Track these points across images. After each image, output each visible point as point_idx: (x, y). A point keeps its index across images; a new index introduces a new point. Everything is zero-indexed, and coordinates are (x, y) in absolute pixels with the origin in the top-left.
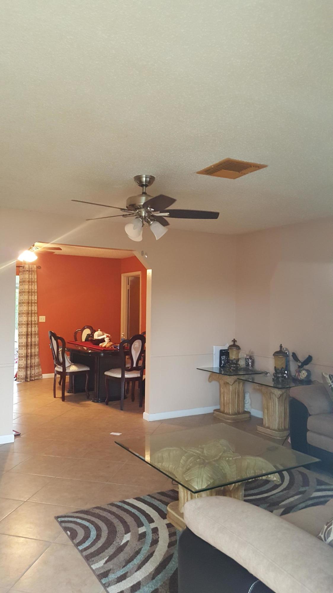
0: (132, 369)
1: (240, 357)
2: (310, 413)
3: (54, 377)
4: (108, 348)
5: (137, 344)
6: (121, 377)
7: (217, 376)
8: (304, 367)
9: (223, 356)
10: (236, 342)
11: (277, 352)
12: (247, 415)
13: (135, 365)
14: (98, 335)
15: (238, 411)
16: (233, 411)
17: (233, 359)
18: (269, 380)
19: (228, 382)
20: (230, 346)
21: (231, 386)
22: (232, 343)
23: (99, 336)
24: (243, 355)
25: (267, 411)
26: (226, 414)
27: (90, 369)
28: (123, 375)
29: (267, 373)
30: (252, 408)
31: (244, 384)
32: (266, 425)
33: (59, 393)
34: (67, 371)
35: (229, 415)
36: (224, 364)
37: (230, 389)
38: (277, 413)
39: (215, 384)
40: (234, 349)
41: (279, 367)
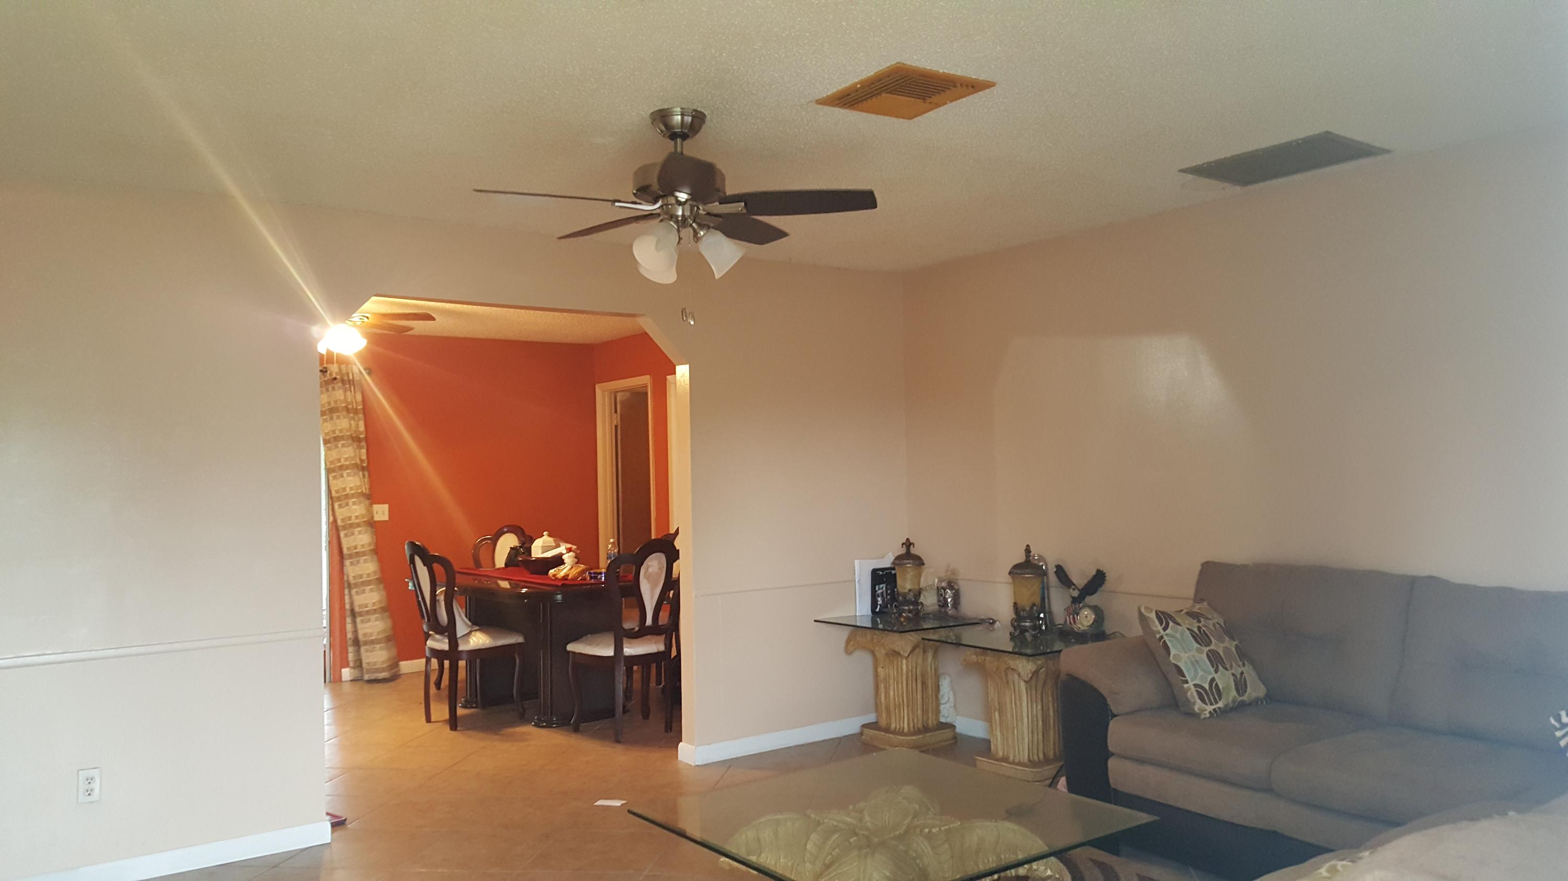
0: (642, 633)
1: (921, 586)
2: (1115, 712)
3: (424, 669)
4: (575, 579)
5: (654, 565)
6: (615, 653)
7: (869, 637)
8: (1086, 600)
9: (881, 586)
10: (912, 546)
11: (1016, 567)
12: (947, 734)
13: (649, 621)
14: (542, 547)
15: (925, 724)
16: (911, 725)
17: (907, 591)
18: (1001, 638)
19: (896, 649)
20: (899, 558)
21: (904, 661)
22: (903, 551)
23: (546, 549)
24: (930, 578)
25: (1000, 716)
26: (894, 732)
27: (525, 639)
28: (619, 648)
29: (994, 622)
30: (957, 715)
31: (935, 653)
32: (997, 753)
33: (440, 711)
34: (461, 648)
35: (902, 735)
36: (884, 606)
37: (902, 670)
38: (1026, 720)
39: (863, 659)
40: (909, 564)
41: (1025, 603)
